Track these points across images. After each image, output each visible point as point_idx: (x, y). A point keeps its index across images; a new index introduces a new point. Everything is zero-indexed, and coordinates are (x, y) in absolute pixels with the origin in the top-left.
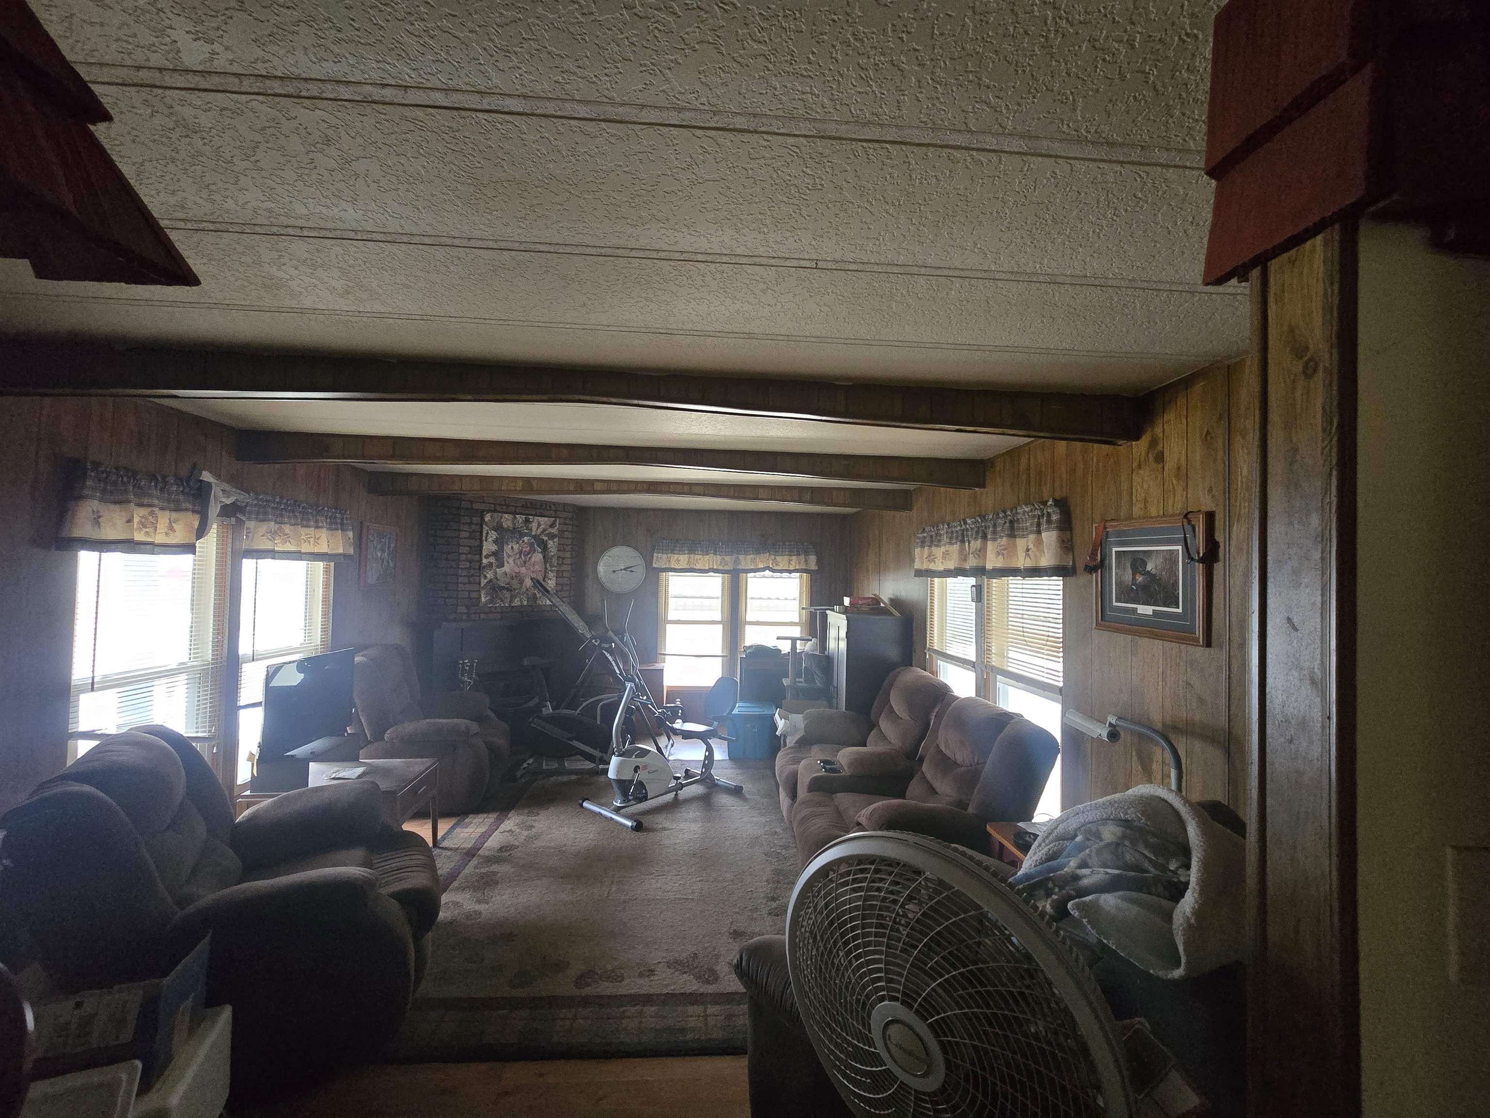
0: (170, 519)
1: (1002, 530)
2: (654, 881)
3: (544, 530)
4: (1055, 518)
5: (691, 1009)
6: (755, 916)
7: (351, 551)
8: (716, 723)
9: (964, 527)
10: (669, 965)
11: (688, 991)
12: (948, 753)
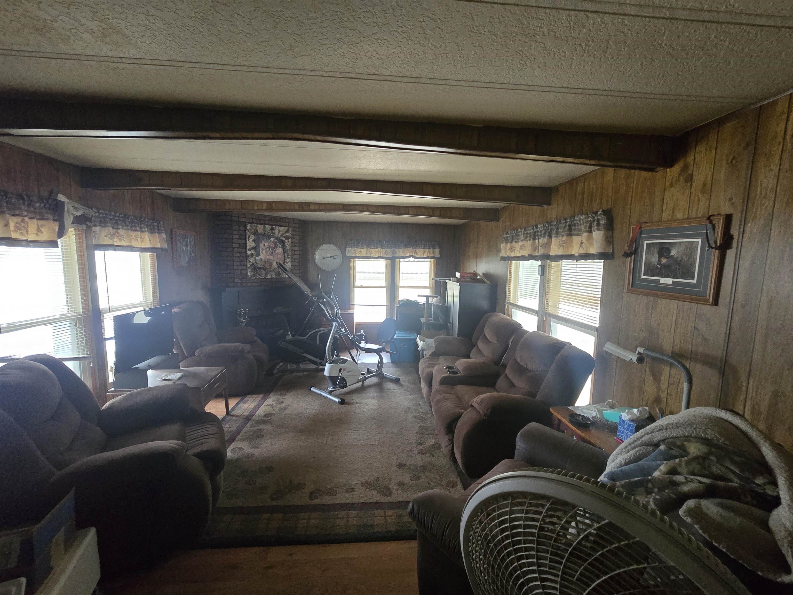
0: (38, 225)
1: (563, 231)
2: (352, 434)
3: (283, 234)
4: (602, 222)
5: (377, 512)
6: (410, 454)
7: (166, 246)
8: (384, 344)
9: (535, 230)
10: (363, 485)
11: (374, 501)
12: (522, 364)
